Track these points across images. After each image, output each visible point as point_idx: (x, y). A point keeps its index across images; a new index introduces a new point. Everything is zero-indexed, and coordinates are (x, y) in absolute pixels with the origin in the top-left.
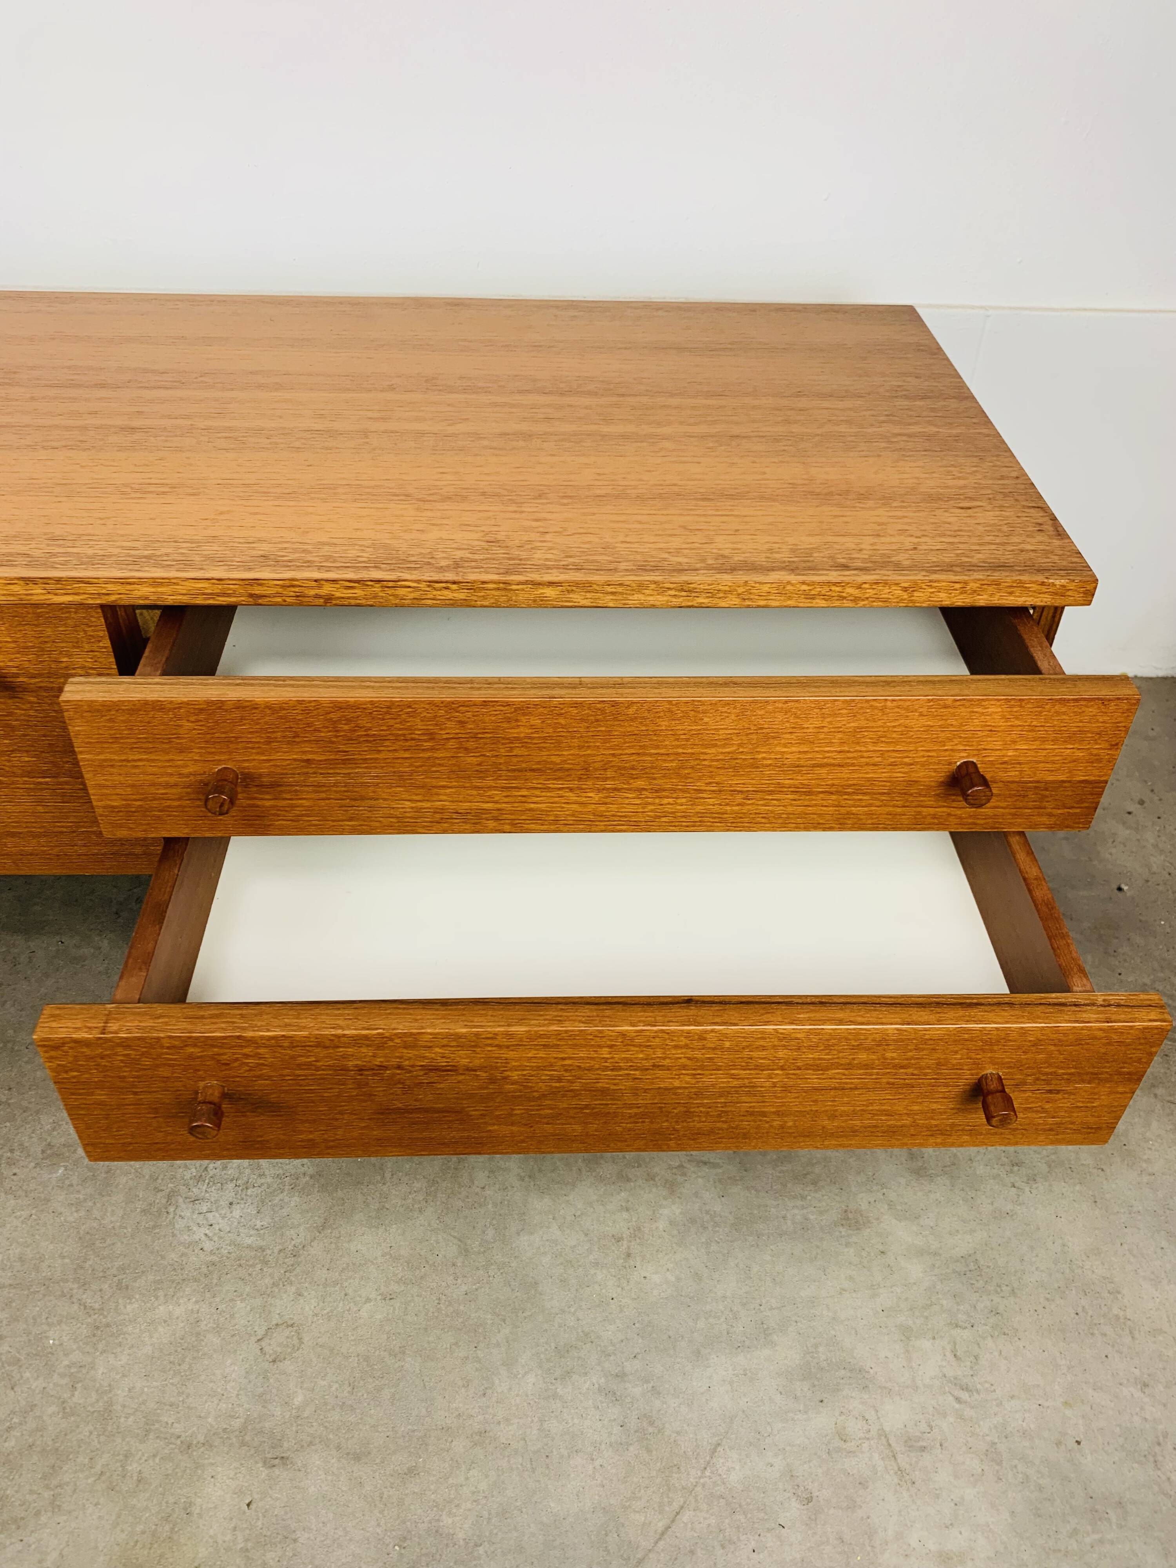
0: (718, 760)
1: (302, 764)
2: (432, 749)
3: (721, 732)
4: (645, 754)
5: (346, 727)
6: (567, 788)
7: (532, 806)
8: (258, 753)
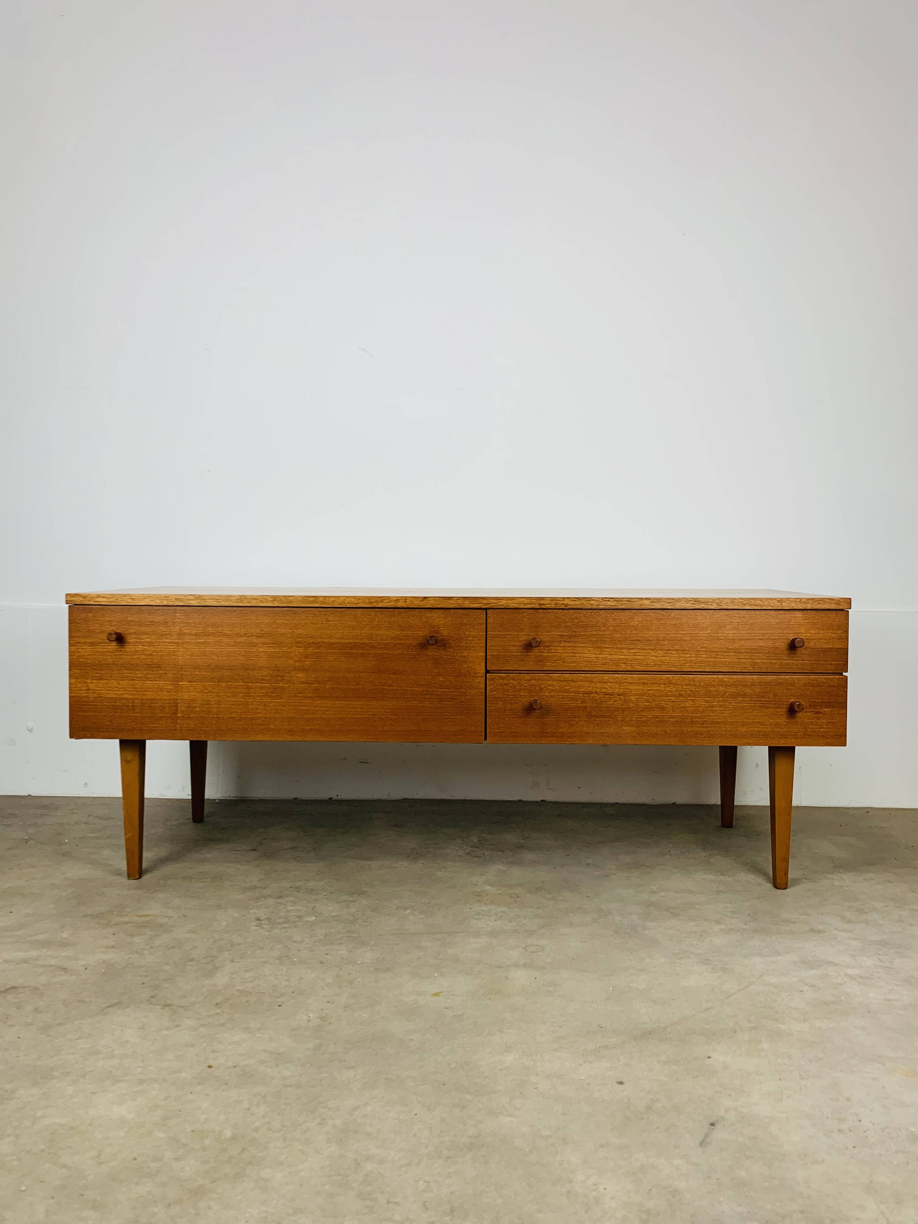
0: (704, 637)
1: (560, 637)
2: (604, 631)
3: (704, 624)
4: (678, 633)
5: (576, 621)
6: (651, 649)
7: (638, 657)
8: (546, 632)
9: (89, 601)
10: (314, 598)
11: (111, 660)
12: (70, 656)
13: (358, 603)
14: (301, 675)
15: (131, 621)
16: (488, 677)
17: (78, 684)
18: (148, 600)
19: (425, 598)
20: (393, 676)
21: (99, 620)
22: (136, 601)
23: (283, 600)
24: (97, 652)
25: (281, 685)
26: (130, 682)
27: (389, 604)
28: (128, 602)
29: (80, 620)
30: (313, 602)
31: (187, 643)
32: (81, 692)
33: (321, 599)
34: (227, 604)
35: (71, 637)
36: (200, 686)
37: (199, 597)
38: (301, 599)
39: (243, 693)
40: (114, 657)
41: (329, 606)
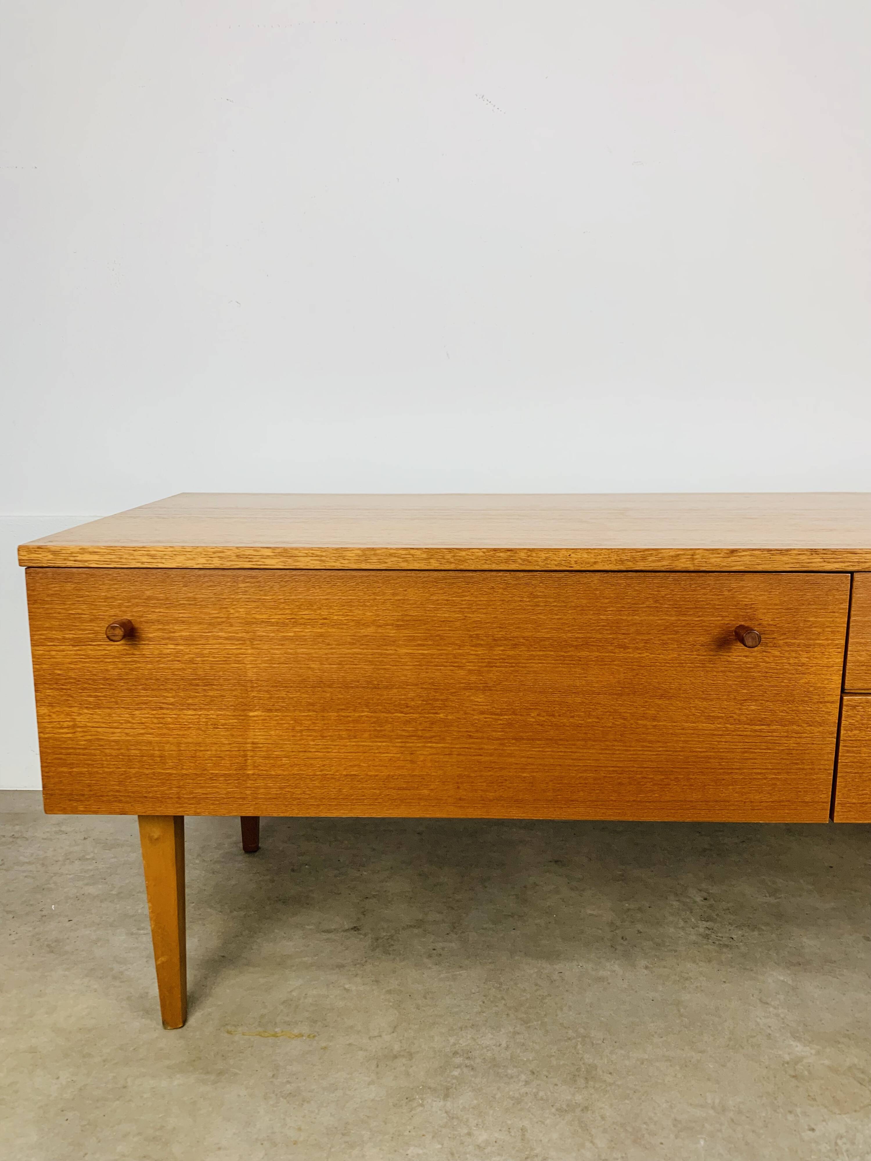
9: (65, 560)
10: (509, 553)
11: (115, 672)
12: (34, 663)
13: (595, 563)
14: (480, 698)
15: (149, 598)
16: (845, 703)
17: (54, 716)
18: (183, 557)
19: (733, 551)
20: (658, 701)
21: (88, 596)
22: (159, 560)
23: (449, 556)
24: (88, 656)
25: (441, 715)
26: (154, 712)
27: (660, 564)
28: (143, 563)
29: (48, 595)
30: (507, 561)
31: (261, 638)
32: (62, 731)
33: (523, 555)
34: (338, 565)
35: (34, 629)
36: (289, 718)
37: (285, 552)
38: (481, 554)
39: (370, 731)
40: (120, 666)
41: (537, 568)
